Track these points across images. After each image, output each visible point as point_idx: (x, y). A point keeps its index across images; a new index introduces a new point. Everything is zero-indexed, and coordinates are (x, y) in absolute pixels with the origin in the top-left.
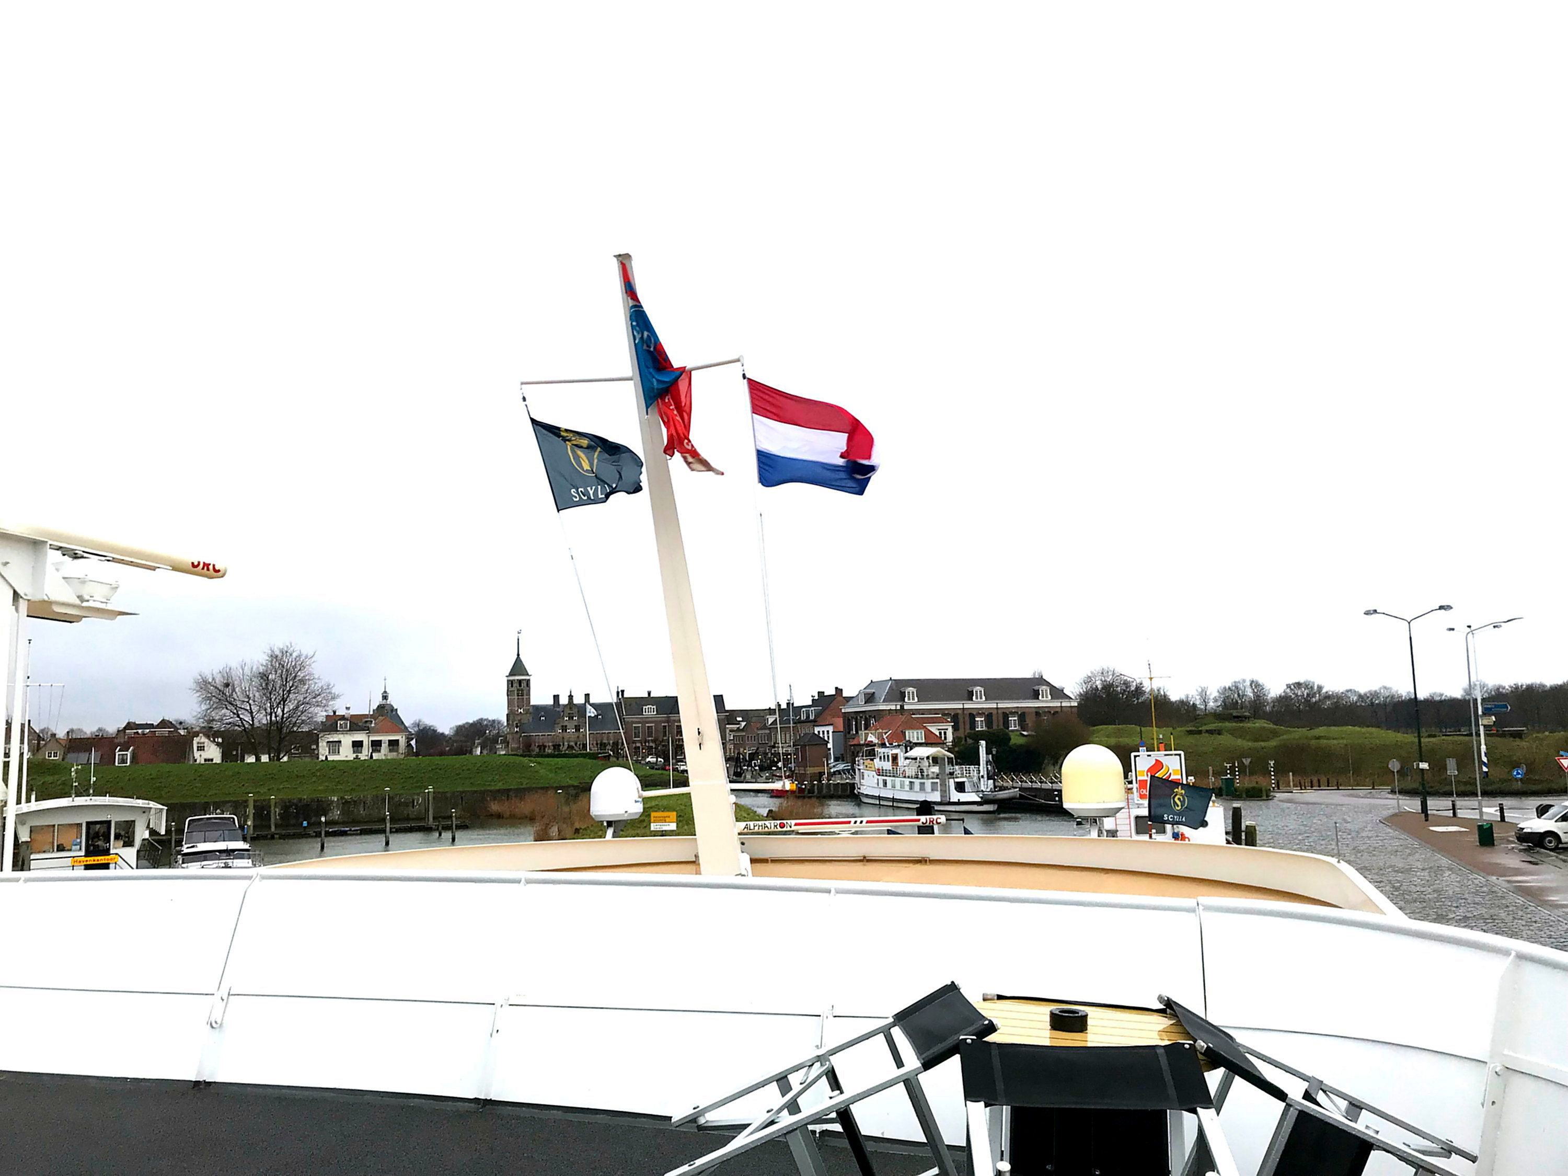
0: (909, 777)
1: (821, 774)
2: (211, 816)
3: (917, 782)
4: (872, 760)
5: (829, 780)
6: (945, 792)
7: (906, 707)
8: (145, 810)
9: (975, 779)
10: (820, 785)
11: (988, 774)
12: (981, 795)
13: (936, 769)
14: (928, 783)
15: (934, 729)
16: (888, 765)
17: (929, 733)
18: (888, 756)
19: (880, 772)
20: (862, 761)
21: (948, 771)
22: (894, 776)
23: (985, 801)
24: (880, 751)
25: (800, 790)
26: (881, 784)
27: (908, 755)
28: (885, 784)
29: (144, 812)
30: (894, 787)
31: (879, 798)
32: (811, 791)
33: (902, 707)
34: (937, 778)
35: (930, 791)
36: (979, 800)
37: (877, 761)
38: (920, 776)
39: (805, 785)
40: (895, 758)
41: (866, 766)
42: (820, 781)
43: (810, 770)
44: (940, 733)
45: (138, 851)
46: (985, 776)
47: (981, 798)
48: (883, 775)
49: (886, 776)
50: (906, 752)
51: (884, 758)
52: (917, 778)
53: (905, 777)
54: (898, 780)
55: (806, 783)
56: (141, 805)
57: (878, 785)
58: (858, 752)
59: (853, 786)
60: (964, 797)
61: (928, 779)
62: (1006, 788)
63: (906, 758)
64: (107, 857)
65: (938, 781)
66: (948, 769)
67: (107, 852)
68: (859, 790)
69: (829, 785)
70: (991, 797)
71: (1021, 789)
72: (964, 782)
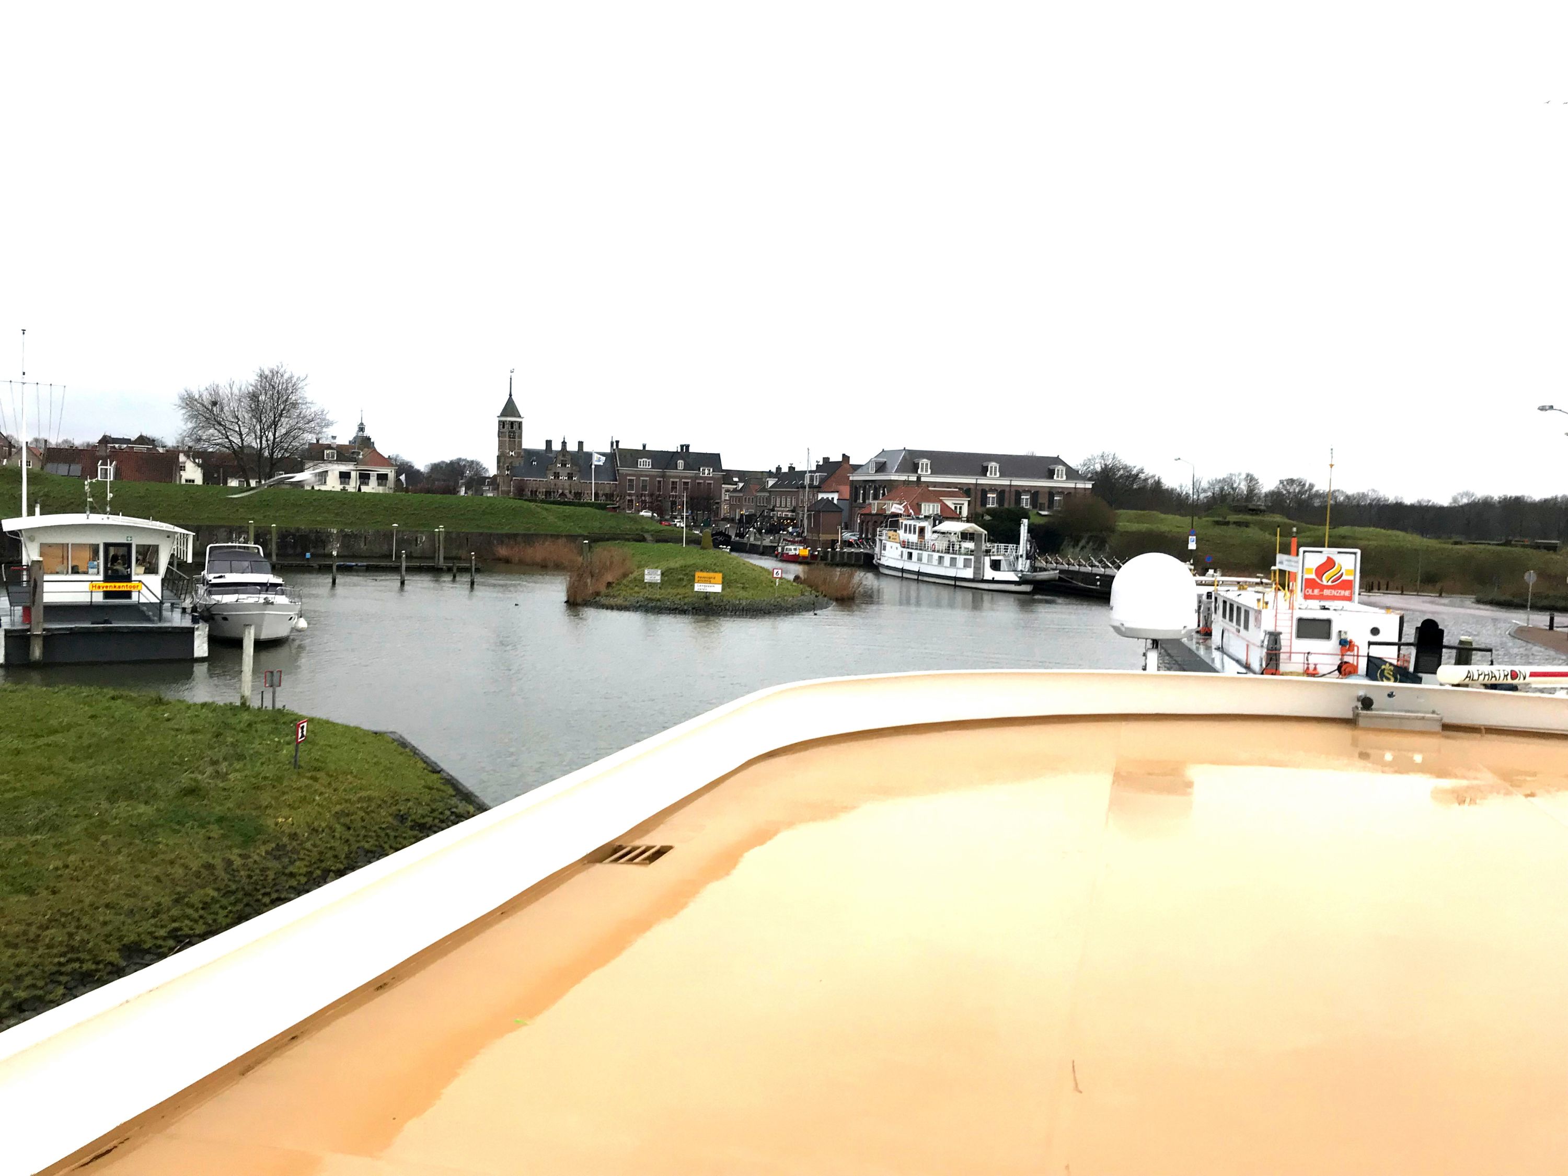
0: (938, 551)
1: (834, 542)
2: (234, 544)
3: (947, 558)
4: (895, 531)
5: (842, 548)
6: (978, 569)
7: (923, 479)
8: (169, 535)
9: (1012, 558)
10: (834, 553)
11: (1027, 554)
12: (1020, 575)
13: (970, 545)
14: (960, 560)
15: (950, 503)
16: (913, 538)
17: (944, 507)
18: (915, 528)
19: (905, 545)
20: (884, 532)
21: (984, 548)
22: (921, 549)
23: (1023, 581)
24: (904, 522)
25: (813, 556)
26: (905, 556)
27: (936, 528)
28: (910, 555)
29: (168, 537)
30: (920, 559)
31: (903, 570)
32: (824, 558)
33: (919, 478)
34: (971, 555)
35: (962, 567)
36: (1017, 579)
37: (901, 532)
38: (951, 551)
39: (818, 551)
40: (922, 530)
41: (890, 537)
42: (833, 549)
43: (823, 537)
44: (956, 508)
45: (163, 580)
46: (1024, 556)
47: (1020, 578)
48: (908, 548)
49: (912, 549)
50: (934, 525)
51: (908, 529)
52: (949, 553)
53: (934, 551)
54: (925, 555)
55: (819, 549)
56: (164, 529)
57: (902, 557)
58: (882, 522)
59: (870, 557)
60: (999, 576)
61: (960, 554)
62: (1045, 570)
63: (934, 532)
64: (129, 584)
65: (972, 557)
66: (985, 546)
67: (128, 578)
68: (878, 561)
69: (842, 554)
70: (1031, 578)
71: (1061, 571)
72: (1000, 561)
